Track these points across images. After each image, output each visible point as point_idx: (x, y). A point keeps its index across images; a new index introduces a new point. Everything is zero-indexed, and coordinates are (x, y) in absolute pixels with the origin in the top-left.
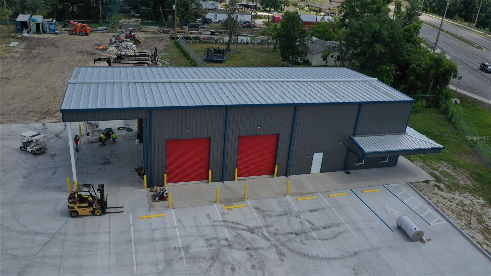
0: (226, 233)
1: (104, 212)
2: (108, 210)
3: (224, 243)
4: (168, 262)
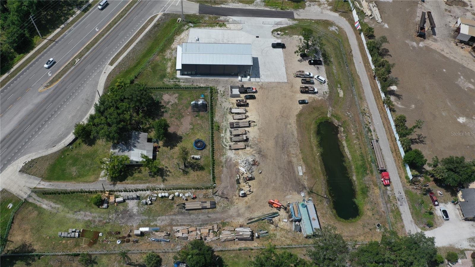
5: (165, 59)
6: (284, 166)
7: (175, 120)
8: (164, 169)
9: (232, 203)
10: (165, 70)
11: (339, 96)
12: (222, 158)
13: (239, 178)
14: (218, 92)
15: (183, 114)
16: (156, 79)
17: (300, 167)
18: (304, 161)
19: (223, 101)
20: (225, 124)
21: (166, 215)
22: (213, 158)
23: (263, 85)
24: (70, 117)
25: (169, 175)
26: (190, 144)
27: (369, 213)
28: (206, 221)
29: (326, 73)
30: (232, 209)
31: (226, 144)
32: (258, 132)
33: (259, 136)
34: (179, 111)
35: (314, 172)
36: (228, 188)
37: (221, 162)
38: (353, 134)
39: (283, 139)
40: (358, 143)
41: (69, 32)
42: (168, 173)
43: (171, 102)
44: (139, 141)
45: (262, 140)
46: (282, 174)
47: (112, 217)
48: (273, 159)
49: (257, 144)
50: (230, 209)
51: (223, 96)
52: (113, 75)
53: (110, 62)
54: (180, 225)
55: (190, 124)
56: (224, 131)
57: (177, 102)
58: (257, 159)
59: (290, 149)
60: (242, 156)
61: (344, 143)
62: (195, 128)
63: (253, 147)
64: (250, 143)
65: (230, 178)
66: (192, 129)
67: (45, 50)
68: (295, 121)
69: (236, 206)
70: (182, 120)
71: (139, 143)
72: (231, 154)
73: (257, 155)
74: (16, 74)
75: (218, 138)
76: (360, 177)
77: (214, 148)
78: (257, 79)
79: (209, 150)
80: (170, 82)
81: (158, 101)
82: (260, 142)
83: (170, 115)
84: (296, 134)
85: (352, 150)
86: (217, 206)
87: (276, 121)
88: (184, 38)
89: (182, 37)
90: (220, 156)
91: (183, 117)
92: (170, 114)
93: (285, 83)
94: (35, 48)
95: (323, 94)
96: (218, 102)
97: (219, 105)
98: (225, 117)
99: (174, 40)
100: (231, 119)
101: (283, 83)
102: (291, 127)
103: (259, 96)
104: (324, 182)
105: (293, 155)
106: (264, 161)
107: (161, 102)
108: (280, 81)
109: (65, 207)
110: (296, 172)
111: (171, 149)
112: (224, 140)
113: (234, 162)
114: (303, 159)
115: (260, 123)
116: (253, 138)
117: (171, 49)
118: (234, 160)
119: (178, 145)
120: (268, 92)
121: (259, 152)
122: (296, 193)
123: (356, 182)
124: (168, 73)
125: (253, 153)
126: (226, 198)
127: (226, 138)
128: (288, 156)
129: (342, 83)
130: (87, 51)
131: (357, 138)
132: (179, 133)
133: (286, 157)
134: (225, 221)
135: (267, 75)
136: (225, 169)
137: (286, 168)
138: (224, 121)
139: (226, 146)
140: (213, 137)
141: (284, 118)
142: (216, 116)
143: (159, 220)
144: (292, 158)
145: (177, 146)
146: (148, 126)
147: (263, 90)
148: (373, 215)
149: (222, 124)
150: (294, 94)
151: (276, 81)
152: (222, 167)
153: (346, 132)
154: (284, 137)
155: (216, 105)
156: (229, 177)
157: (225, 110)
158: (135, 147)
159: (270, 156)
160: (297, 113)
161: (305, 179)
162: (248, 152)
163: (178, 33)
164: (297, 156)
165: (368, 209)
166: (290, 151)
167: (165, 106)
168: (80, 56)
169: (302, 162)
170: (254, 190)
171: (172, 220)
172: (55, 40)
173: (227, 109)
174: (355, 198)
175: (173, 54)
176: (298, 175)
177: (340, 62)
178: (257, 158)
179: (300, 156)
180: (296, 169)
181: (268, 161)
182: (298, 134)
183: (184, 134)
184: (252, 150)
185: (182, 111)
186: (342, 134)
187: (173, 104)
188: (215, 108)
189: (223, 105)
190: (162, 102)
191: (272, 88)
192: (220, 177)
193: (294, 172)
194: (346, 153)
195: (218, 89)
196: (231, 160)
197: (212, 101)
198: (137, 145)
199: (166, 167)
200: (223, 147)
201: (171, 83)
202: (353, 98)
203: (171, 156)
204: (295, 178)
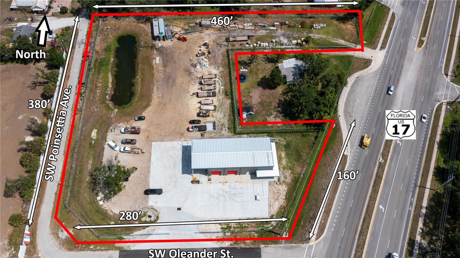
0: (221, 192)
1: (199, 183)
2: (200, 183)
5: (290, 169)
6: (170, 64)
7: (266, 100)
8: (268, 62)
9: (214, 41)
10: (287, 154)
11: (98, 130)
12: (222, 70)
13: (209, 55)
14: (228, 129)
15: (260, 106)
16: (293, 143)
17: (157, 63)
18: (153, 67)
19: (222, 119)
20: (221, 97)
21: (260, 35)
22: (230, 69)
23: (179, 138)
24: (358, 101)
25: (263, 58)
26: (250, 81)
27: (110, 36)
28: (232, 32)
29: (103, 156)
30: (214, 38)
31: (219, 80)
32: (190, 90)
33: (189, 86)
34: (264, 109)
35: (146, 62)
36: (217, 50)
37: (223, 67)
38: (99, 91)
39: (168, 85)
40: (98, 83)
41: (411, 204)
42: (264, 60)
43: (273, 117)
44: (292, 73)
45: (187, 83)
46: (174, 58)
47: (296, 35)
48: (179, 69)
49: (192, 80)
50: (216, 38)
51: (222, 125)
52: (338, 144)
53: (347, 158)
54: (249, 29)
55: (252, 97)
56: (221, 90)
57: (267, 117)
58: (192, 68)
59: (163, 76)
60: (205, 71)
61: (110, 85)
62: (247, 93)
63: (195, 78)
64: (198, 80)
65: (215, 56)
66: (249, 92)
67: (421, 173)
68: (152, 101)
69: (211, 39)
70: (260, 100)
71: (292, 72)
72: (215, 71)
73: (193, 71)
74: (430, 141)
75: (226, 85)
76: (107, 59)
77: (229, 77)
78: (186, 145)
79: (233, 76)
80: (279, 140)
81: (285, 118)
82: (189, 81)
83: (272, 104)
84: (154, 88)
85: (106, 79)
86: (225, 40)
87: (171, 100)
88: (273, 201)
89: (277, 203)
90: (224, 71)
91: (260, 103)
92: (272, 106)
93: (154, 141)
94: (433, 175)
95: (116, 129)
96: (228, 118)
97: (227, 114)
98: (221, 103)
99: (286, 199)
100: (215, 100)
101: (158, 141)
102: (158, 94)
103: (186, 125)
104: (139, 57)
105: (161, 71)
106: (187, 67)
107: (283, 117)
108: (160, 142)
109: (330, 41)
110: (161, 60)
111: (265, 76)
112: (220, 83)
113: (212, 66)
114: (153, 69)
115: (187, 97)
116: (195, 84)
117: (287, 184)
118: (212, 67)
119: (260, 80)
120: (175, 129)
121: (190, 73)
122: (164, 46)
123: (112, 56)
124: (283, 150)
125: (196, 73)
126: (218, 44)
127: (219, 85)
128: (166, 71)
129: (87, 145)
130: (377, 173)
131: (96, 87)
132: (261, 89)
133: (167, 71)
134: (219, 32)
135: (174, 150)
136: (220, 62)
137: (169, 62)
138: (221, 100)
139: (219, 79)
140: (230, 86)
141: (163, 103)
142: (229, 104)
143: (264, 33)
144: (162, 69)
145: (261, 78)
146: (289, 94)
147: (181, 132)
148: (108, 35)
149: (223, 97)
150: (148, 128)
151: (165, 143)
152: (222, 64)
153: (104, 94)
154: (166, 86)
155: (230, 115)
156: (217, 57)
157: (220, 110)
158: (294, 68)
159: (181, 71)
160: (149, 108)
161: (155, 55)
162: (200, 73)
163: (283, 210)
164: (158, 72)
165: (110, 39)
166: (163, 75)
167: (278, 113)
168: (382, 167)
169: (155, 67)
170: (197, 48)
171: (255, 33)
172: (419, 189)
173: (218, 110)
174: (117, 47)
175: (283, 176)
176: (160, 58)
177: (80, 173)
178: (192, 70)
179: (155, 71)
180: (161, 62)
181: (183, 68)
182: (153, 89)
183: (256, 88)
184: (197, 75)
185: (261, 109)
186: (109, 93)
187: (271, 115)
188: (230, 112)
189: (222, 115)
190: (281, 117)
191: (170, 135)
192: (223, 56)
193: (163, 60)
194: (112, 78)
195: (228, 132)
196: (215, 68)
197: (234, 118)
198: (293, 70)
199: (266, 64)
200: (221, 78)
201: (277, 139)
202: (83, 127)
203: (264, 71)
204: (163, 56)
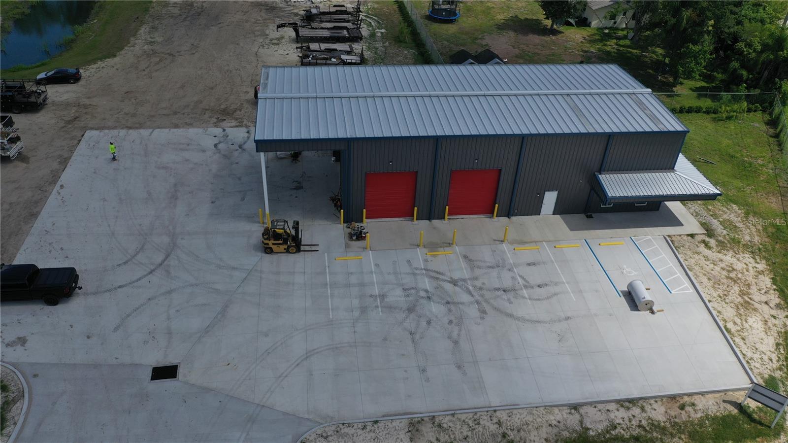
0: (427, 283)
1: (298, 250)
2: (302, 248)
3: (422, 294)
4: (363, 310)
31: (369, 19)
32: (269, 31)
39: (193, 23)
56: (378, 34)
82: (267, 19)
84: (142, 29)
125: (291, 8)
149: (386, 45)
184: (295, 11)
